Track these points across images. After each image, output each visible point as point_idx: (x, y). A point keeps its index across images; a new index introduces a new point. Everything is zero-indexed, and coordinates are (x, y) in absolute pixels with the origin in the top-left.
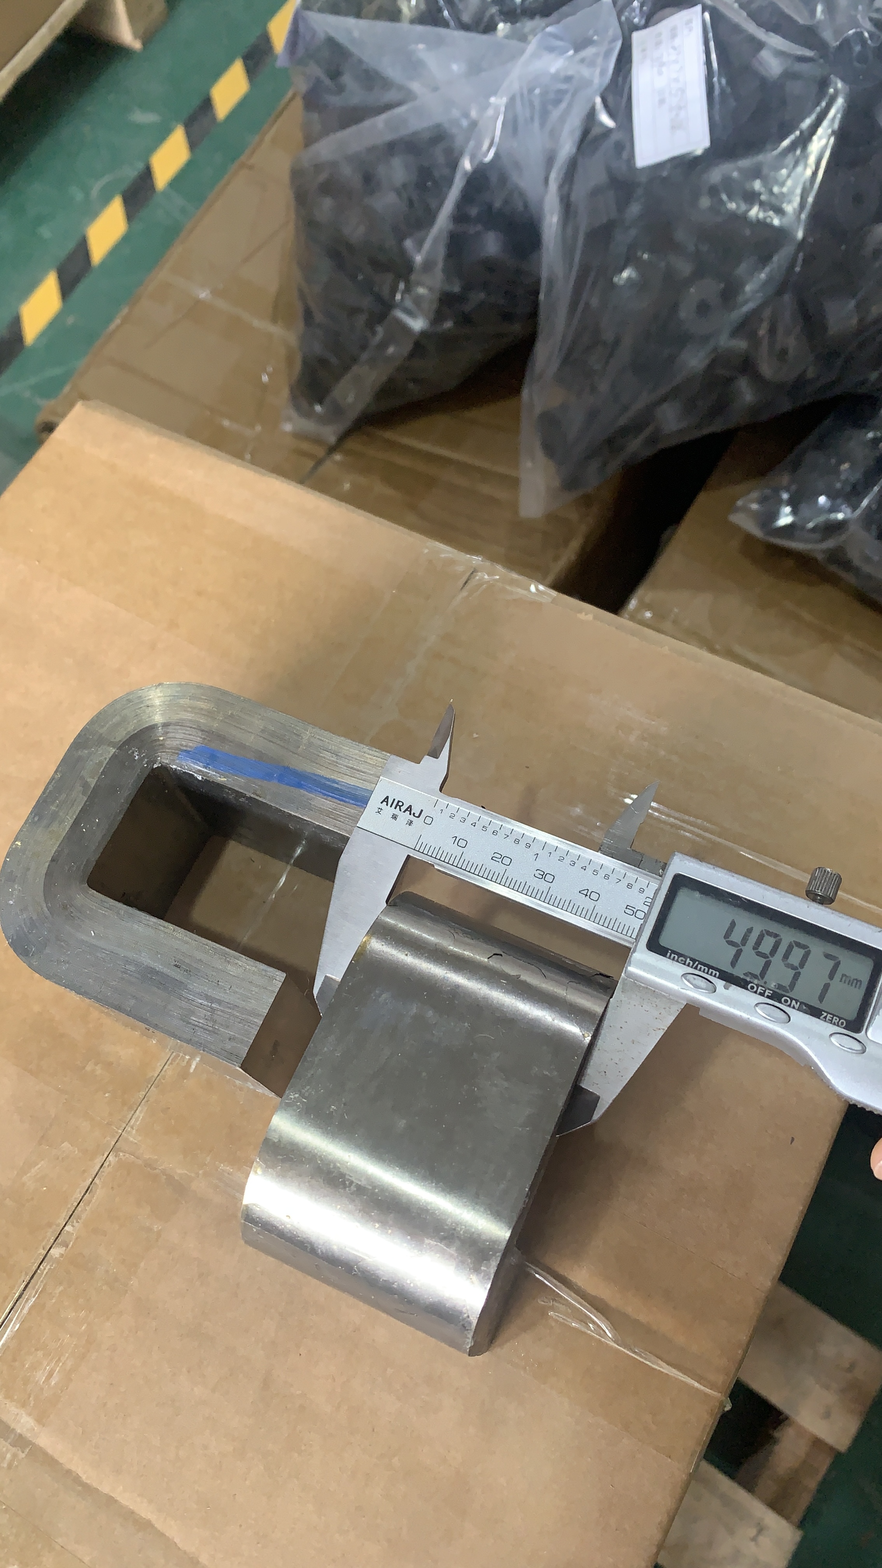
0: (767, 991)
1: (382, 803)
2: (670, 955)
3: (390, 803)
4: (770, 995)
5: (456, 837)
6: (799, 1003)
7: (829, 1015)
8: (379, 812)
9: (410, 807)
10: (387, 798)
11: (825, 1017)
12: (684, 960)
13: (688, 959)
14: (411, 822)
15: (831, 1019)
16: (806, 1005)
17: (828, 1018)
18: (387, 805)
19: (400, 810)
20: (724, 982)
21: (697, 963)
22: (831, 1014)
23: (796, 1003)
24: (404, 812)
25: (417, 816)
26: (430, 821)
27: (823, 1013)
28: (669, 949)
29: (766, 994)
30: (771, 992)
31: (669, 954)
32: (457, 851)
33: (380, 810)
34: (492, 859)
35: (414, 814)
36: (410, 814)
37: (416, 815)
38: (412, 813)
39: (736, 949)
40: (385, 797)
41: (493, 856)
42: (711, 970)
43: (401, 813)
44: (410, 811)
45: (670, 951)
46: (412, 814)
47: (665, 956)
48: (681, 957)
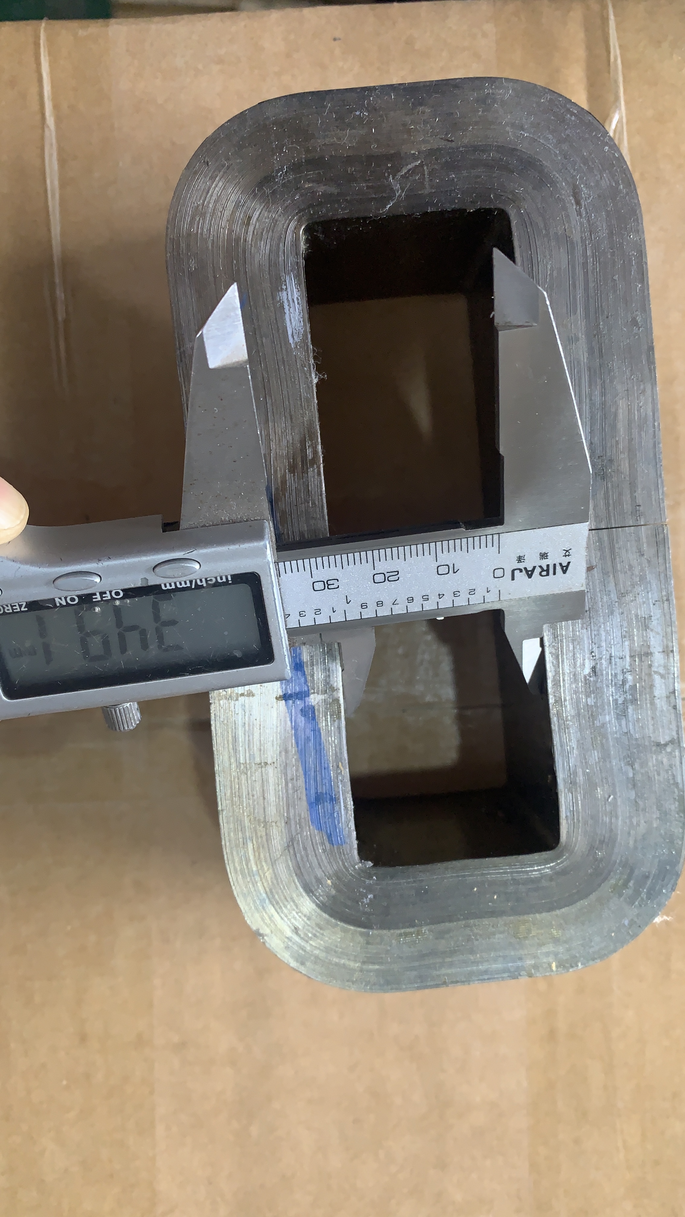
0: (99, 599)
1: (569, 563)
2: (227, 578)
3: (558, 568)
4: (94, 597)
5: (454, 573)
6: (58, 605)
7: (19, 610)
8: (567, 551)
9: (530, 576)
10: (564, 572)
11: (20, 606)
12: (210, 582)
13: (205, 585)
14: (520, 560)
15: (14, 608)
16: (49, 608)
17: (18, 607)
18: (561, 564)
19: (540, 567)
20: (150, 584)
21: (193, 587)
22: (17, 612)
23: (60, 604)
24: (534, 567)
25: (516, 572)
26: (497, 573)
27: (26, 609)
28: (232, 584)
29: (98, 596)
30: (94, 600)
31: (230, 579)
32: (444, 558)
33: (567, 554)
34: (398, 572)
35: (521, 571)
36: (525, 569)
37: (519, 571)
38: (524, 571)
39: (162, 621)
40: (568, 571)
41: (398, 576)
42: (173, 587)
43: (537, 564)
44: (527, 571)
45: (230, 582)
46: (523, 569)
47: (233, 576)
48: (214, 583)
